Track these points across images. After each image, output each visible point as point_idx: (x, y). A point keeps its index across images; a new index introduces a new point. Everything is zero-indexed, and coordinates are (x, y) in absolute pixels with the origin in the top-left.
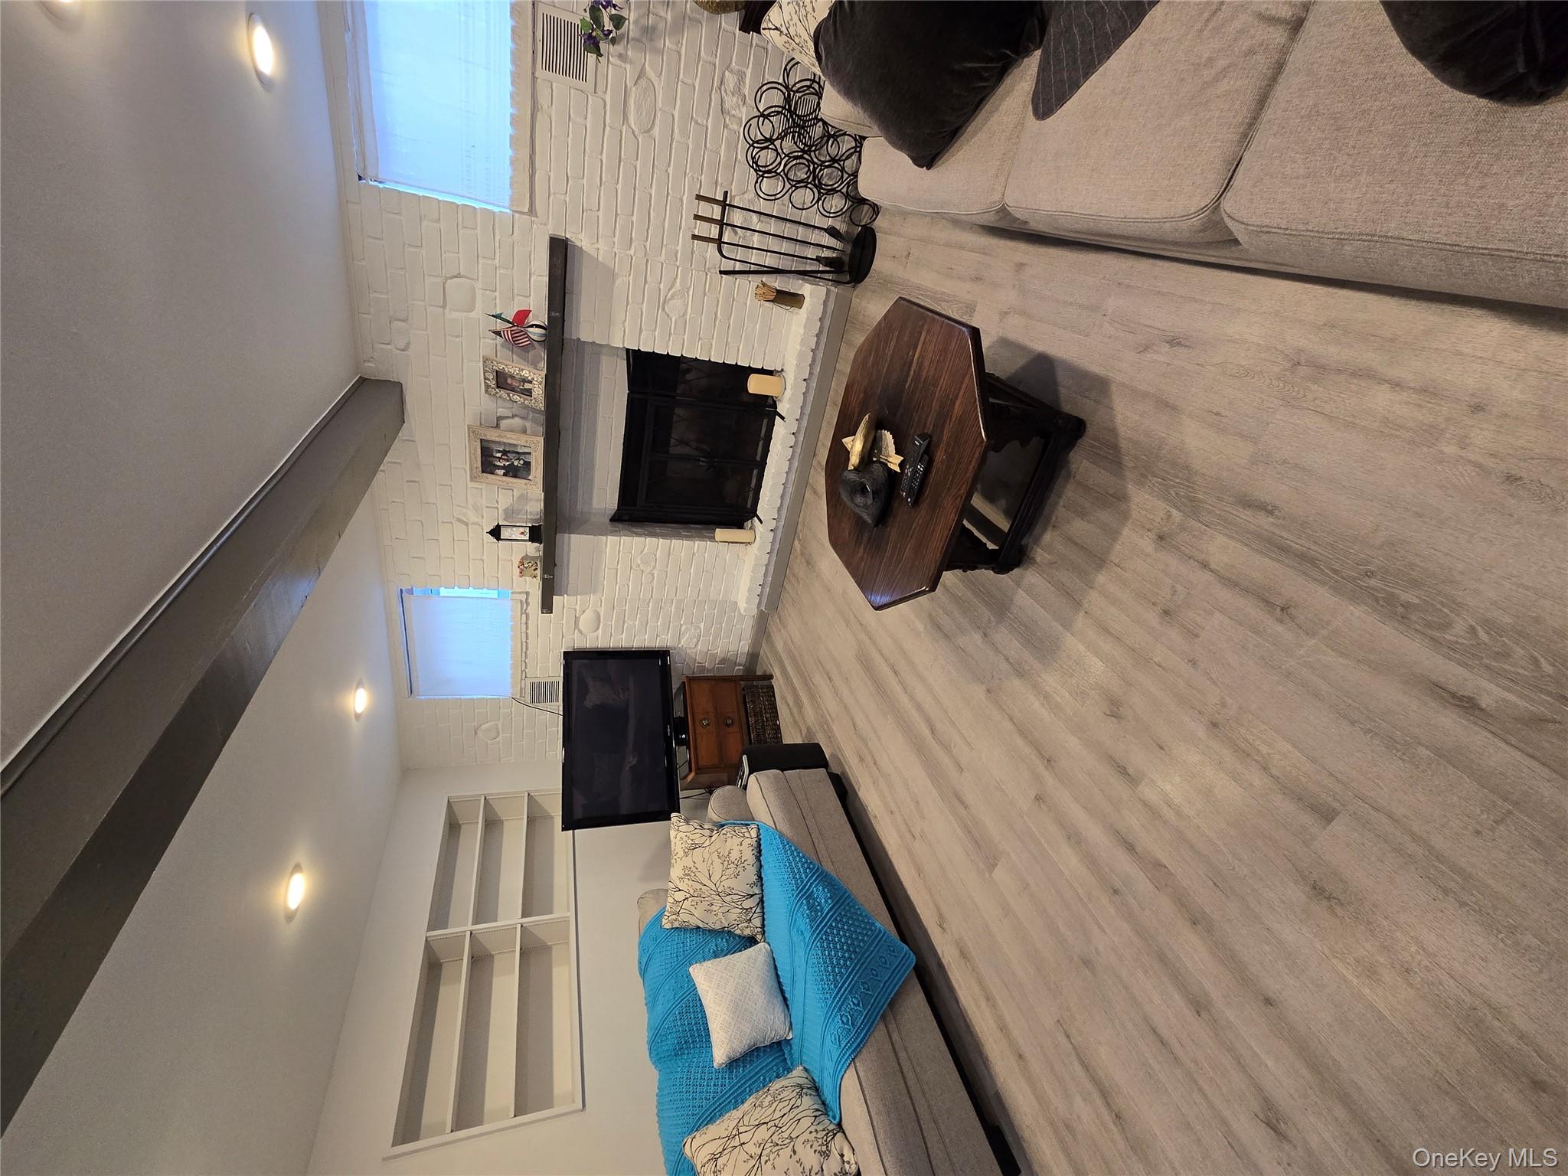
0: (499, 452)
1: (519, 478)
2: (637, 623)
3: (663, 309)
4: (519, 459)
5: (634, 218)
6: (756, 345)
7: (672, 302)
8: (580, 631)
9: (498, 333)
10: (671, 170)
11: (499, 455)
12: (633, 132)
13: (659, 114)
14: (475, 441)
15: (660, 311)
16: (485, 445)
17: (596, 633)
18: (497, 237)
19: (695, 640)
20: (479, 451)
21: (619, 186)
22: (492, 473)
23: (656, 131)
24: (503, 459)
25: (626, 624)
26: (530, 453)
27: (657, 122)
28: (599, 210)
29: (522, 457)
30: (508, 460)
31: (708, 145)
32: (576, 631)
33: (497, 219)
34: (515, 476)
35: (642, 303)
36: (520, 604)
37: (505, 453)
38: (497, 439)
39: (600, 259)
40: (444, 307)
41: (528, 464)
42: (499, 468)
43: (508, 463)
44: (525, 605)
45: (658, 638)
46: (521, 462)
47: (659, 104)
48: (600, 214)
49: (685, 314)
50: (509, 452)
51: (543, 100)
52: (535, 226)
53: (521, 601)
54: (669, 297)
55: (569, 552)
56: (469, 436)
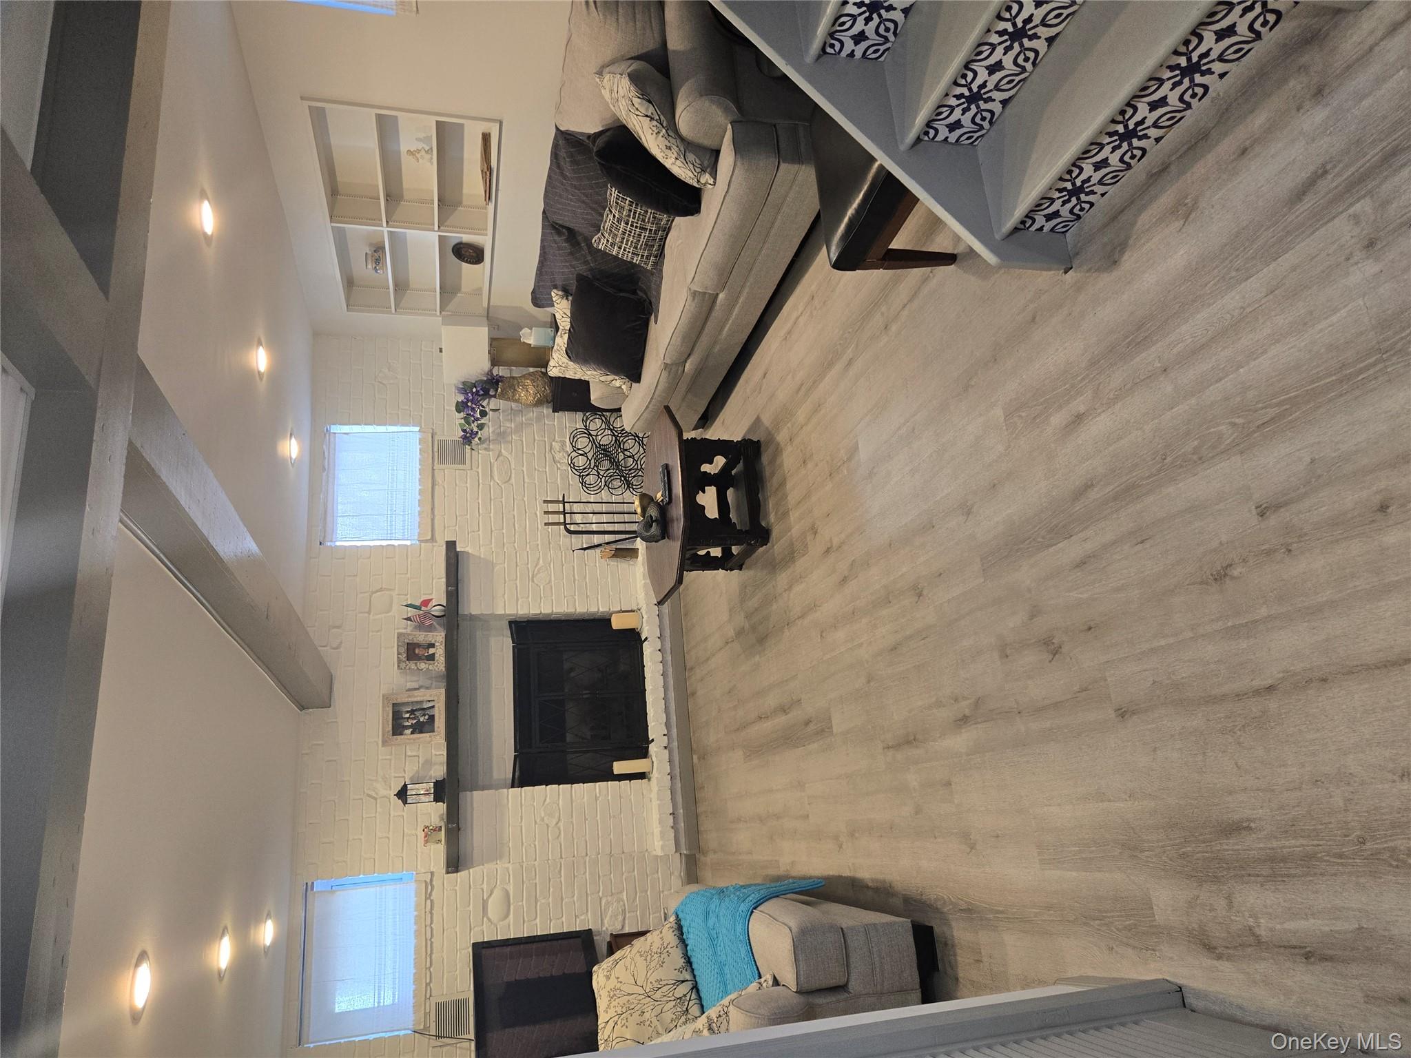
0: (408, 712)
1: (425, 733)
2: (551, 899)
3: (533, 581)
4: (424, 715)
5: (504, 531)
6: (611, 593)
7: (539, 575)
8: (489, 920)
9: (409, 619)
10: (526, 499)
11: (407, 715)
12: (498, 484)
13: (513, 471)
14: (388, 707)
15: (530, 583)
16: (397, 709)
17: (507, 920)
18: (409, 560)
19: (620, 918)
20: (391, 715)
21: (492, 515)
22: (401, 734)
23: (513, 480)
24: (411, 718)
25: (539, 904)
26: (433, 707)
27: (513, 475)
28: (479, 530)
29: (427, 712)
30: (414, 718)
31: (548, 480)
32: (485, 919)
33: (409, 550)
34: (421, 732)
35: (516, 580)
36: (424, 885)
37: (412, 712)
38: (406, 700)
39: (482, 556)
40: (369, 613)
41: (432, 718)
42: (407, 727)
43: (415, 721)
44: (430, 887)
45: (578, 920)
46: (427, 717)
47: (513, 466)
48: (480, 532)
49: (550, 581)
50: (416, 710)
51: (439, 479)
52: (435, 549)
53: (425, 881)
54: (535, 573)
55: (472, 812)
56: (383, 703)
